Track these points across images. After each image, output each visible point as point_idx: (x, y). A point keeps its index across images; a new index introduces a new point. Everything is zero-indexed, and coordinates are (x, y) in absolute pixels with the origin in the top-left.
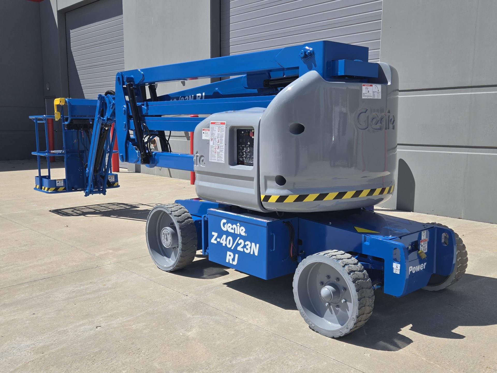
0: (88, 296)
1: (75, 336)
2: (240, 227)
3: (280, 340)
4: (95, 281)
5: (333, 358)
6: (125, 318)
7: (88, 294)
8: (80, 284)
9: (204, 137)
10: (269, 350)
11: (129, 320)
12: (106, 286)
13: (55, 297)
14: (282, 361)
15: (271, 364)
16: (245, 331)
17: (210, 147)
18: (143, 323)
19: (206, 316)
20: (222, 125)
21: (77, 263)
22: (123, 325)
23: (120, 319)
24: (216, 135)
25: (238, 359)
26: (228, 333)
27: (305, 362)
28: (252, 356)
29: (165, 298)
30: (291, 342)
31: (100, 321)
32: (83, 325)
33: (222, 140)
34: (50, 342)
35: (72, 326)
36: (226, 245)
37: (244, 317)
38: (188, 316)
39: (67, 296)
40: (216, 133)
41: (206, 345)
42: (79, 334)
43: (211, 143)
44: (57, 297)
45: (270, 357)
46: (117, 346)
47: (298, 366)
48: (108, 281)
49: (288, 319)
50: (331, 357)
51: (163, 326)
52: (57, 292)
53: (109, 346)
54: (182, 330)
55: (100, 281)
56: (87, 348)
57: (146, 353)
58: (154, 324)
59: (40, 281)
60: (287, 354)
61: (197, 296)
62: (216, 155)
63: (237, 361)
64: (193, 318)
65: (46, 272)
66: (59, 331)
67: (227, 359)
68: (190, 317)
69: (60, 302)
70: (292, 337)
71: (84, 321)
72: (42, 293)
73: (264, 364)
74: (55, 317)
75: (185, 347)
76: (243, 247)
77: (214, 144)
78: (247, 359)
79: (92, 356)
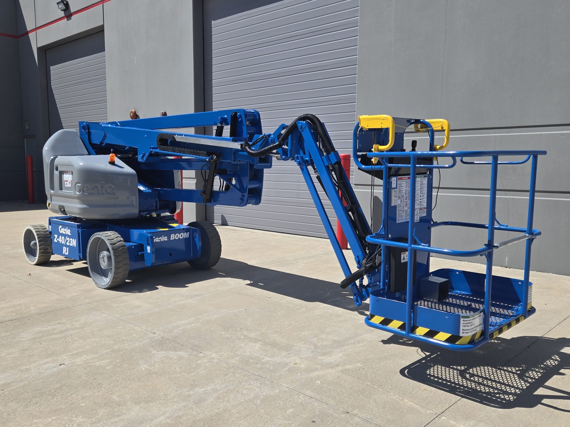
0: (54, 336)
1: (38, 374)
3: (239, 371)
4: (64, 322)
5: (285, 386)
6: (89, 356)
7: (54, 334)
8: (48, 324)
10: (227, 380)
11: (93, 358)
12: (74, 327)
13: (21, 337)
14: (237, 390)
15: (226, 393)
16: (207, 364)
18: (107, 360)
19: (170, 352)
21: (47, 305)
22: (86, 362)
23: (85, 357)
25: (196, 390)
26: (189, 367)
27: (258, 390)
28: (210, 387)
29: (132, 336)
30: (249, 373)
31: (64, 359)
32: (47, 363)
34: (12, 380)
35: (35, 364)
37: (208, 352)
38: (153, 352)
39: (33, 337)
41: (166, 378)
42: (42, 371)
44: (23, 337)
45: (227, 386)
46: (79, 382)
47: (251, 394)
48: (77, 321)
49: (250, 353)
50: (284, 385)
51: (127, 362)
52: (23, 333)
53: (71, 382)
54: (145, 365)
55: (69, 321)
56: (49, 384)
57: (107, 388)
58: (118, 360)
59: (7, 322)
60: (243, 383)
61: (165, 334)
63: (194, 391)
64: (158, 354)
65: (14, 314)
66: (21, 369)
67: (185, 390)
68: (154, 353)
69: (26, 342)
70: (251, 368)
71: (48, 360)
72: (8, 334)
73: (220, 393)
74: (18, 356)
75: (146, 381)
78: (204, 389)
79: (52, 391)
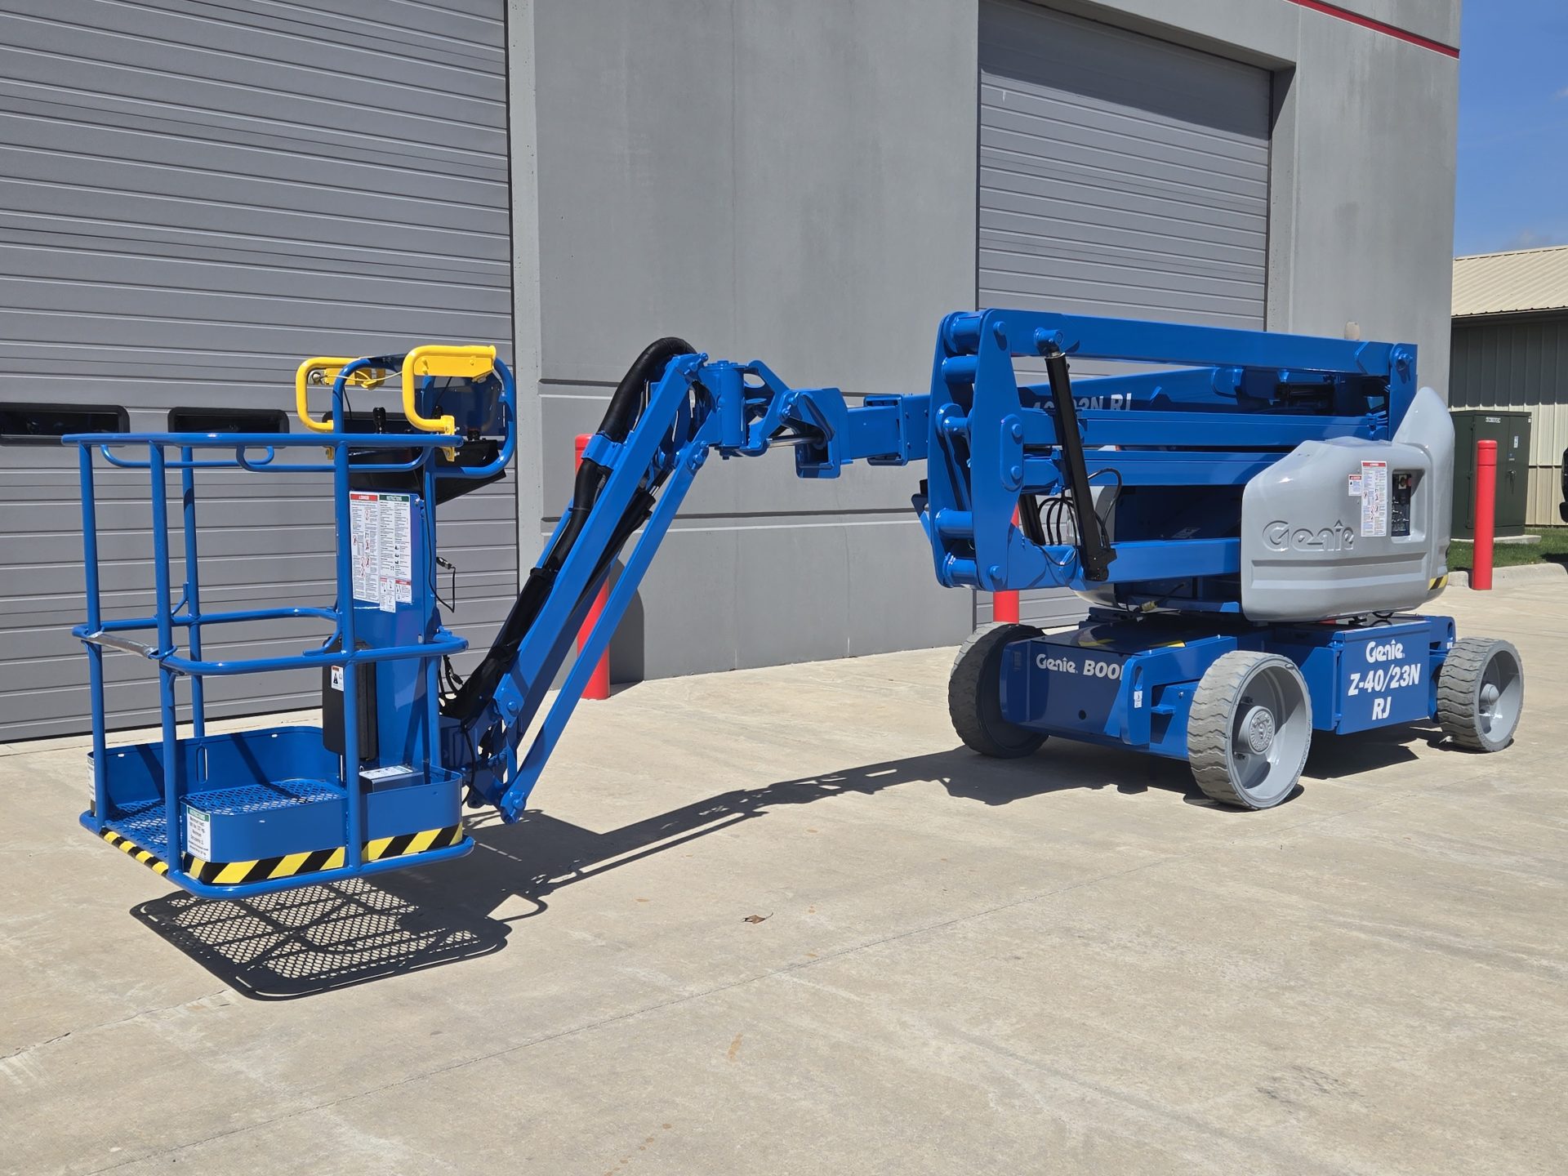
2: (1396, 645)
9: (1352, 492)
17: (1362, 510)
20: (1381, 468)
24: (1373, 486)
33: (1382, 494)
36: (1373, 688)
40: (1373, 482)
43: (1364, 502)
62: (1373, 524)
76: (1398, 681)
77: (1369, 503)
